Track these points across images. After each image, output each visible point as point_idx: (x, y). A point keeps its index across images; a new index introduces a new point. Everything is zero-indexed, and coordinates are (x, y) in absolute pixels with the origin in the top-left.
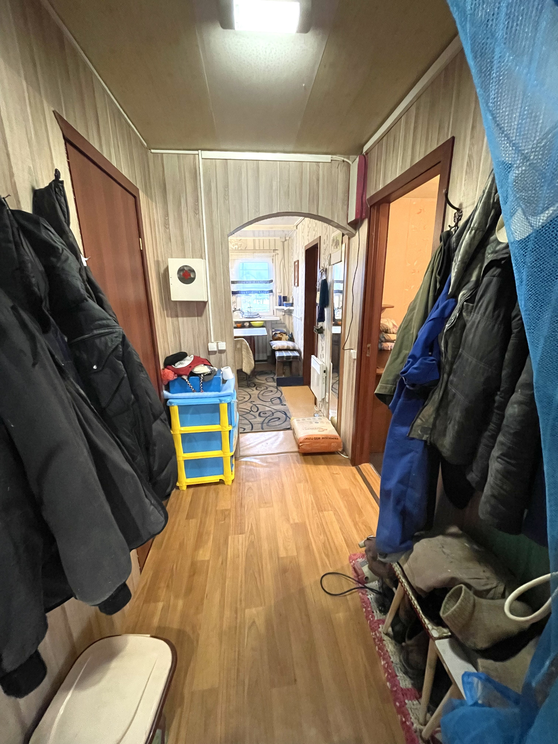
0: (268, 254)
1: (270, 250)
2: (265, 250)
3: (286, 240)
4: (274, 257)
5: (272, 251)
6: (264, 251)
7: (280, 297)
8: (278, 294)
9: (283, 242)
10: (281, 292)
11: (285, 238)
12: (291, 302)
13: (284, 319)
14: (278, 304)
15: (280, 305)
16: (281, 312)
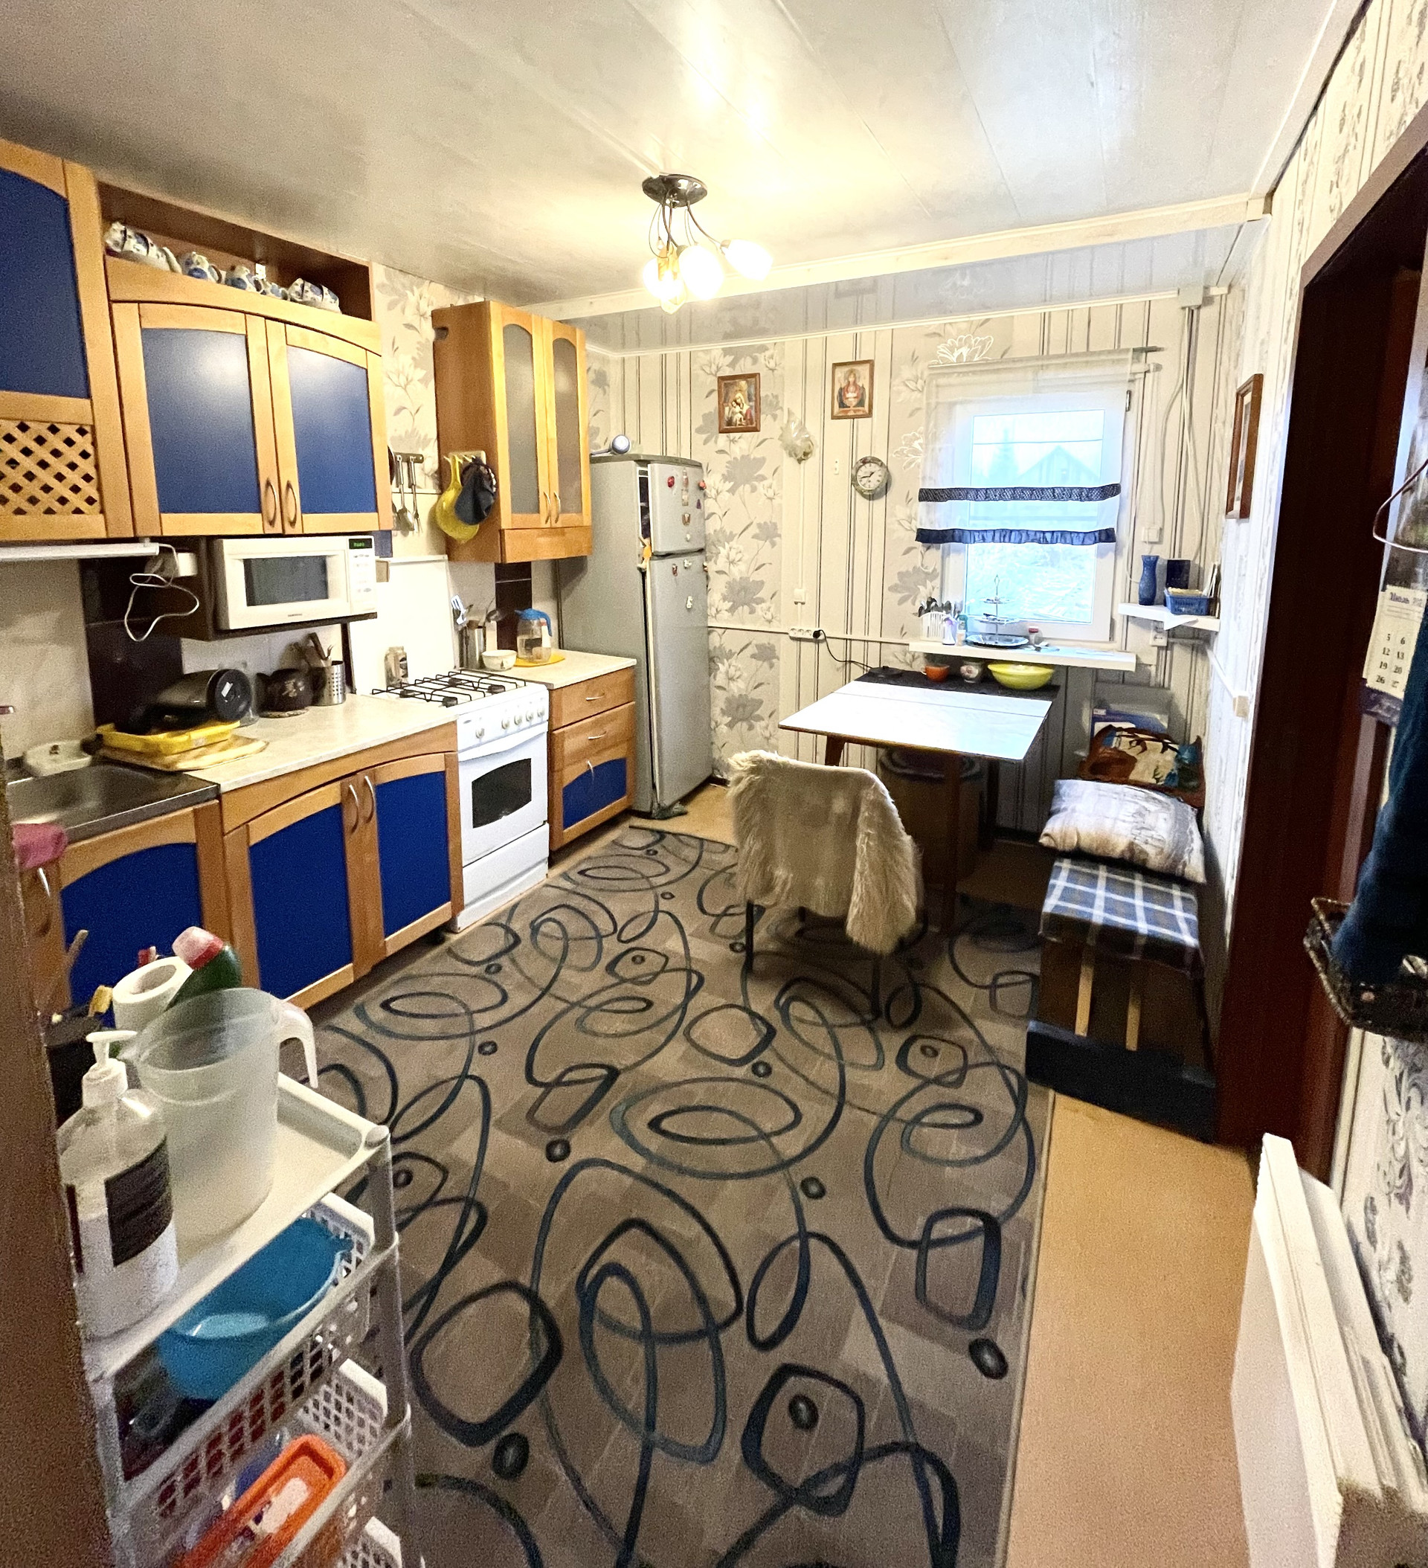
0: (1109, 370)
1: (1120, 351)
2: (1093, 353)
3: (1208, 300)
4: (1139, 385)
5: (1130, 354)
6: (1089, 356)
7: (1150, 563)
8: (1143, 550)
9: (1192, 313)
10: (1160, 542)
11: (1206, 288)
12: (1206, 592)
13: (1167, 666)
14: (1135, 596)
15: (1148, 601)
16: (1153, 633)
